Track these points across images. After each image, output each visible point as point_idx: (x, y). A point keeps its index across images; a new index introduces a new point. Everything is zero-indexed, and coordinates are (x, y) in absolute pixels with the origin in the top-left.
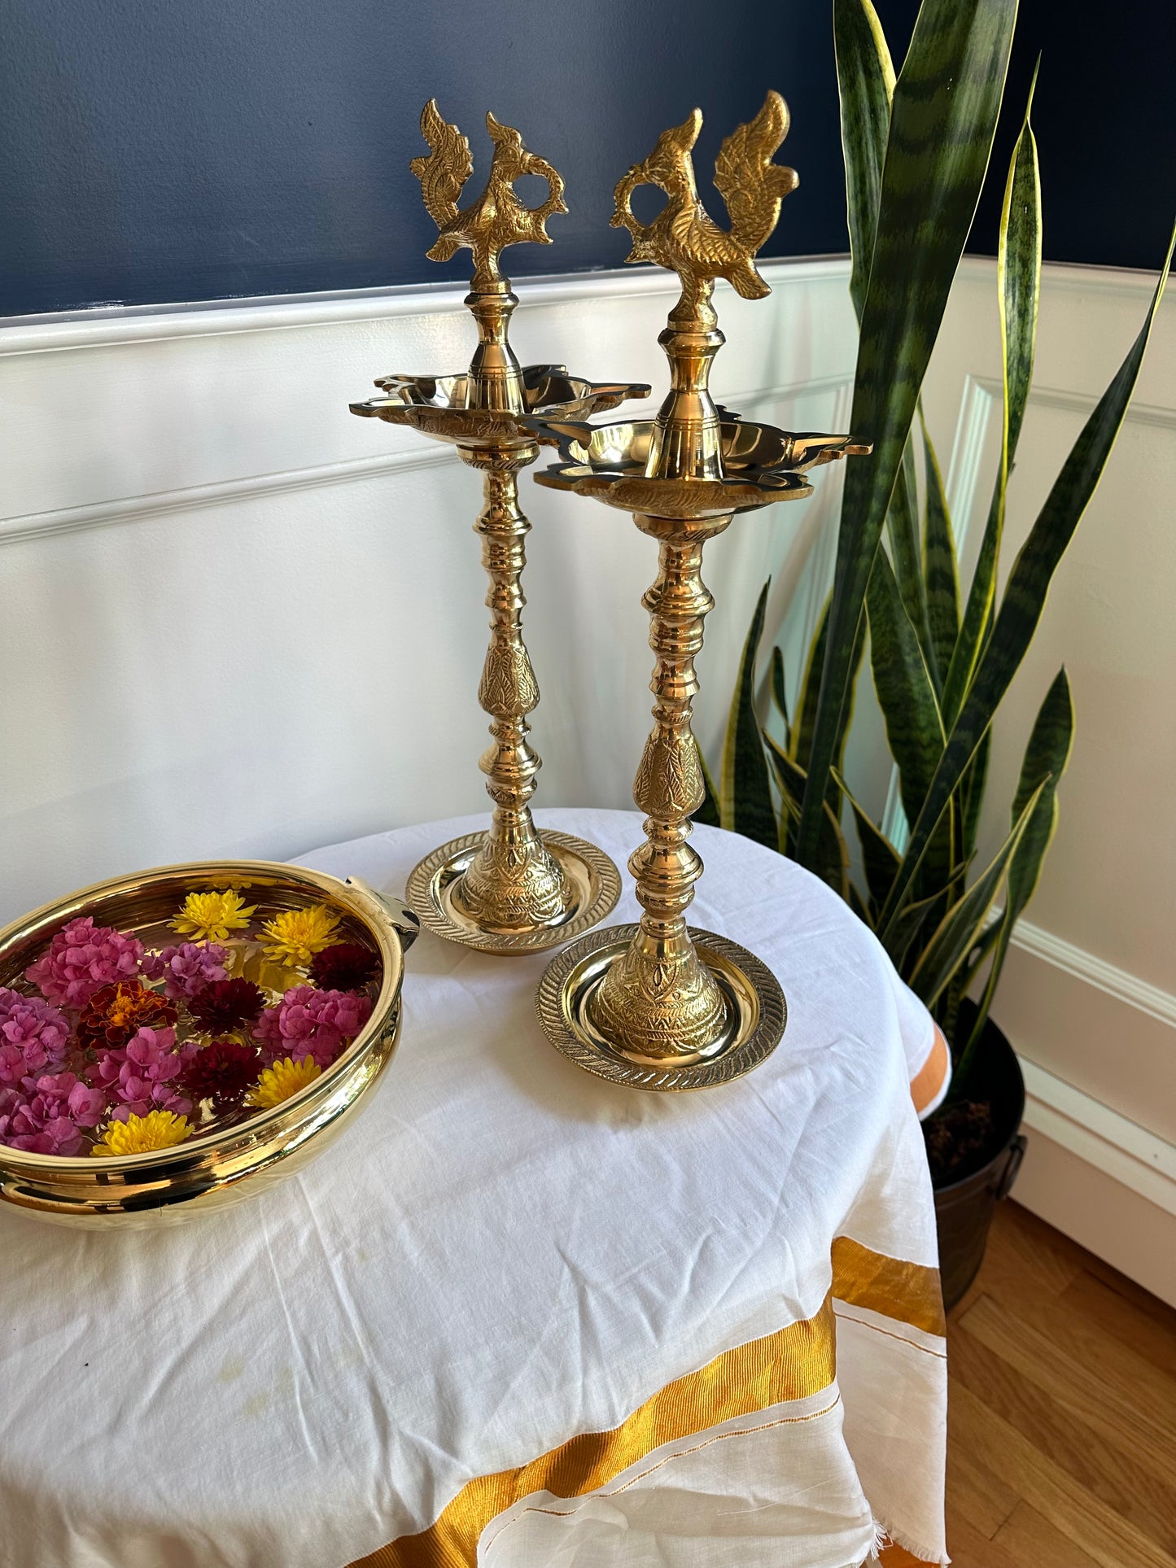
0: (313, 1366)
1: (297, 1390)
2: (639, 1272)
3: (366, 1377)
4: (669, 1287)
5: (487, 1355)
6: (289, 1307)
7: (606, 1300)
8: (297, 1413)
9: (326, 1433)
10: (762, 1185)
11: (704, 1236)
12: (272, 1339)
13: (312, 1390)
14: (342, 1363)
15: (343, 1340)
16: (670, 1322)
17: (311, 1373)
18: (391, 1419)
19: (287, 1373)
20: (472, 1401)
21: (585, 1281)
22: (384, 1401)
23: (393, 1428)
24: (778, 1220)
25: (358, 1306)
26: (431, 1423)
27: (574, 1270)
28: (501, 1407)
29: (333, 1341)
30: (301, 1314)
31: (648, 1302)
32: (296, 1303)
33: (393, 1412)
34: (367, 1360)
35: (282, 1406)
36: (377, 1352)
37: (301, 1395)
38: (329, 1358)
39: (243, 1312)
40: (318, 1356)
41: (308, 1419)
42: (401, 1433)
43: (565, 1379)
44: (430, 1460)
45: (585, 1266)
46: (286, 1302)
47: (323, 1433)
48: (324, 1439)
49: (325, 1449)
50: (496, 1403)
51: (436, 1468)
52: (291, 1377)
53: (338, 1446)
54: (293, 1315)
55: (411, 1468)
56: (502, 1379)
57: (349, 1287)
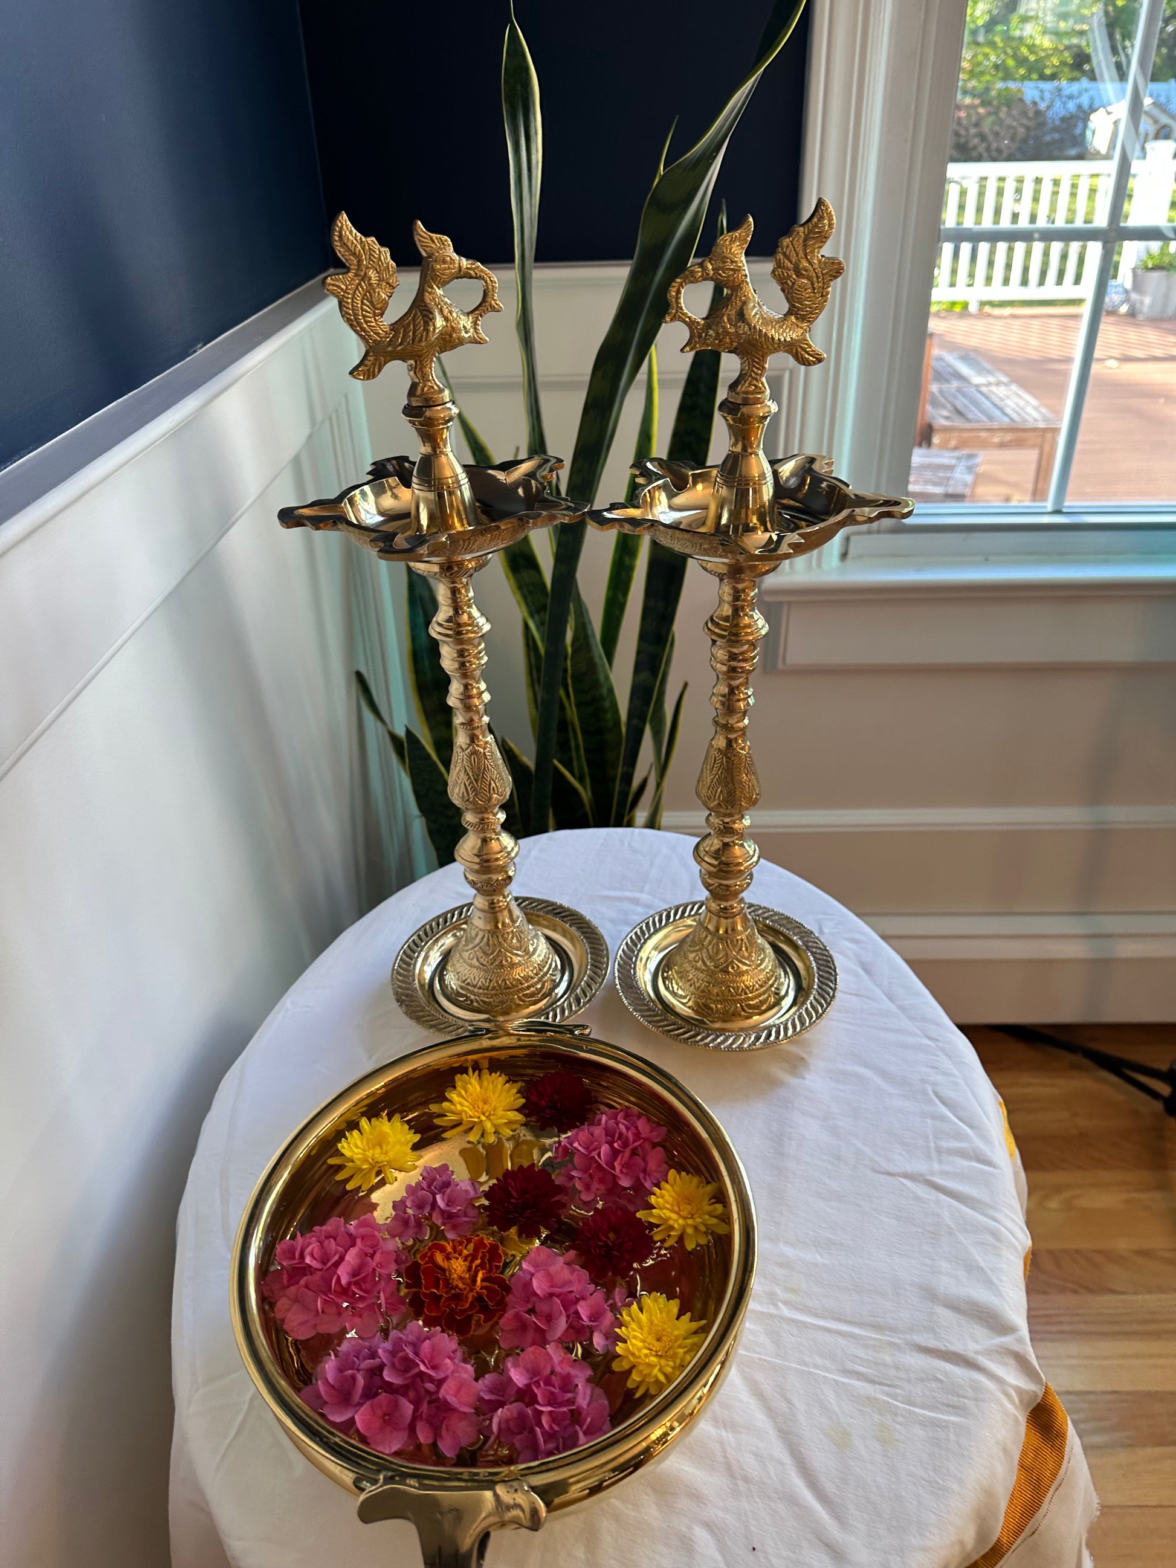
0: (877, 1379)
1: (890, 1400)
2: (935, 1143)
3: (911, 1349)
4: (959, 1136)
5: (945, 1265)
6: (807, 1365)
7: (944, 1174)
8: (914, 1413)
9: (945, 1401)
10: (911, 1040)
11: (931, 1093)
12: (831, 1397)
13: (899, 1391)
14: (888, 1358)
15: (866, 1347)
16: (989, 1153)
17: (881, 1384)
18: (962, 1352)
19: (870, 1400)
20: (981, 1294)
21: (922, 1175)
22: (943, 1348)
23: (970, 1355)
24: (942, 1050)
25: (839, 1320)
26: (980, 1331)
27: (906, 1176)
28: (996, 1281)
29: (861, 1353)
30: (819, 1361)
31: (963, 1154)
32: (807, 1359)
33: (957, 1347)
34: (898, 1341)
35: (900, 1419)
36: (893, 1330)
37: (898, 1401)
38: (876, 1364)
39: (789, 1401)
40: (868, 1370)
41: (923, 1407)
42: (977, 1353)
43: (995, 1234)
44: (1010, 1348)
45: (909, 1168)
46: (800, 1365)
47: (943, 1404)
48: (948, 1406)
49: (959, 1409)
50: (991, 1282)
51: (1016, 1348)
52: (877, 1399)
53: (961, 1399)
54: (816, 1367)
55: (1005, 1364)
56: (973, 1269)
57: (816, 1315)
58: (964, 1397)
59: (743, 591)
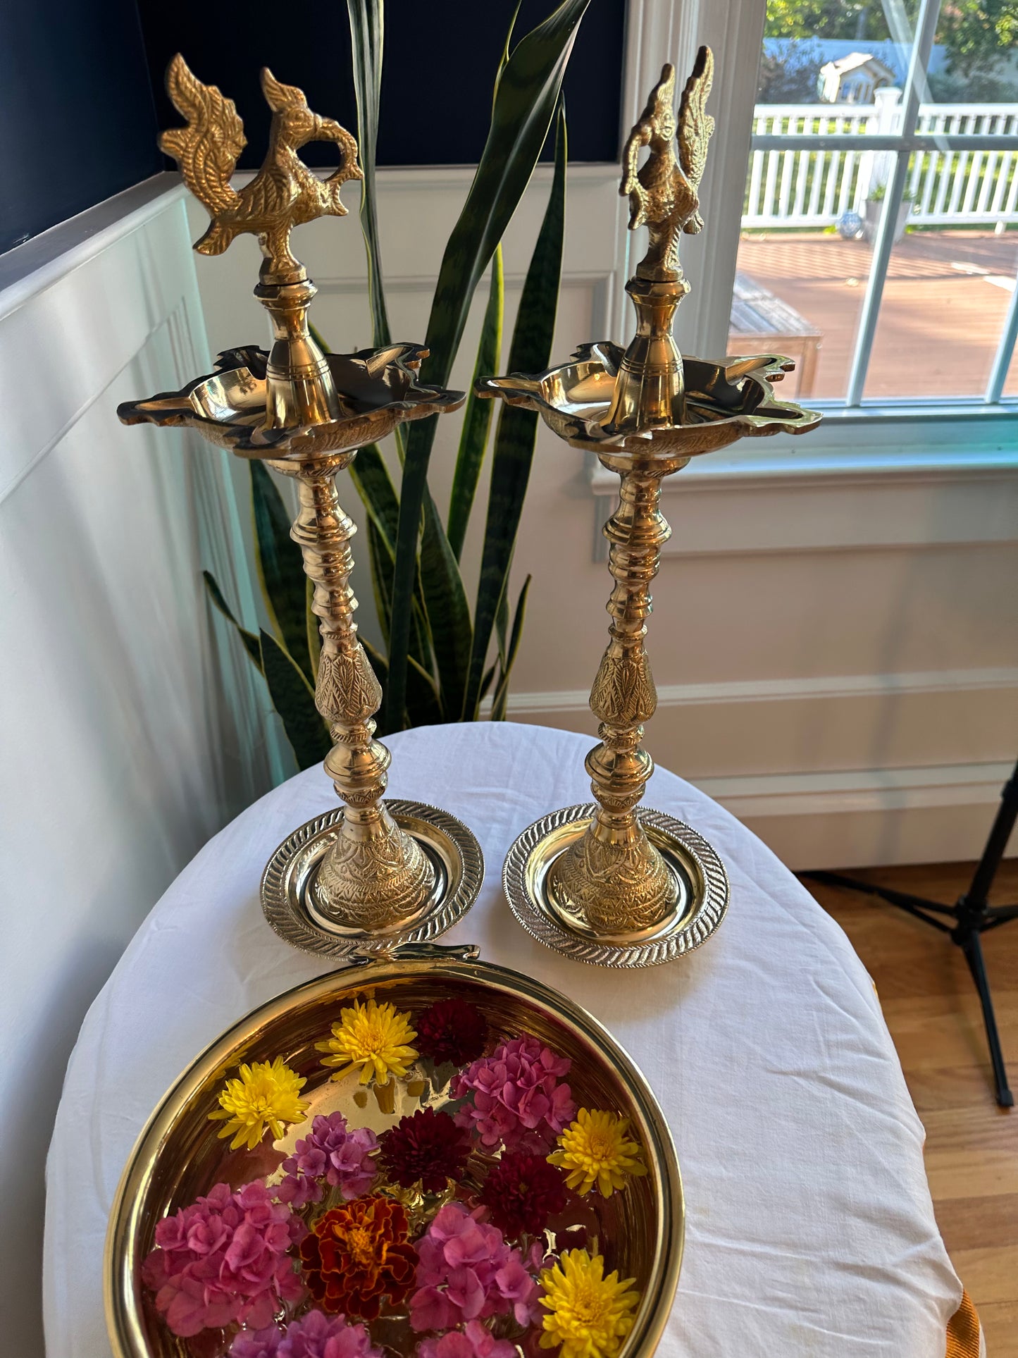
0: (799, 1305)
1: (817, 1328)
2: (824, 1037)
3: (829, 1268)
4: (846, 1028)
5: (850, 1171)
6: (726, 1295)
7: (835, 1069)
8: (841, 1339)
9: (871, 1324)
10: (788, 928)
11: (813, 983)
12: (754, 1328)
13: (823, 1317)
14: (807, 1280)
15: (784, 1268)
16: (877, 1044)
17: (804, 1310)
18: (880, 1266)
19: (796, 1330)
20: (891, 1201)
21: (815, 1072)
22: (861, 1264)
23: (889, 1268)
24: (819, 937)
25: (753, 1240)
26: (894, 1241)
27: (799, 1074)
28: (904, 1185)
29: (779, 1276)
30: (738, 1289)
31: (851, 1046)
32: (726, 1288)
33: (874, 1261)
34: (813, 1259)
35: (828, 1349)
36: (807, 1247)
37: (823, 1327)
38: (796, 1287)
39: (713, 1339)
40: (790, 1295)
41: (849, 1333)
42: (895, 1265)
43: (895, 1132)
44: (927, 1257)
45: (802, 1065)
46: (719, 1296)
47: (869, 1328)
48: (874, 1328)
49: (886, 1332)
50: (899, 1186)
51: (932, 1256)
52: (801, 1328)
53: (887, 1320)
54: (736, 1296)
55: (924, 1275)
56: (878, 1171)
57: (729, 1237)
58: (890, 1317)
59: (647, 489)
